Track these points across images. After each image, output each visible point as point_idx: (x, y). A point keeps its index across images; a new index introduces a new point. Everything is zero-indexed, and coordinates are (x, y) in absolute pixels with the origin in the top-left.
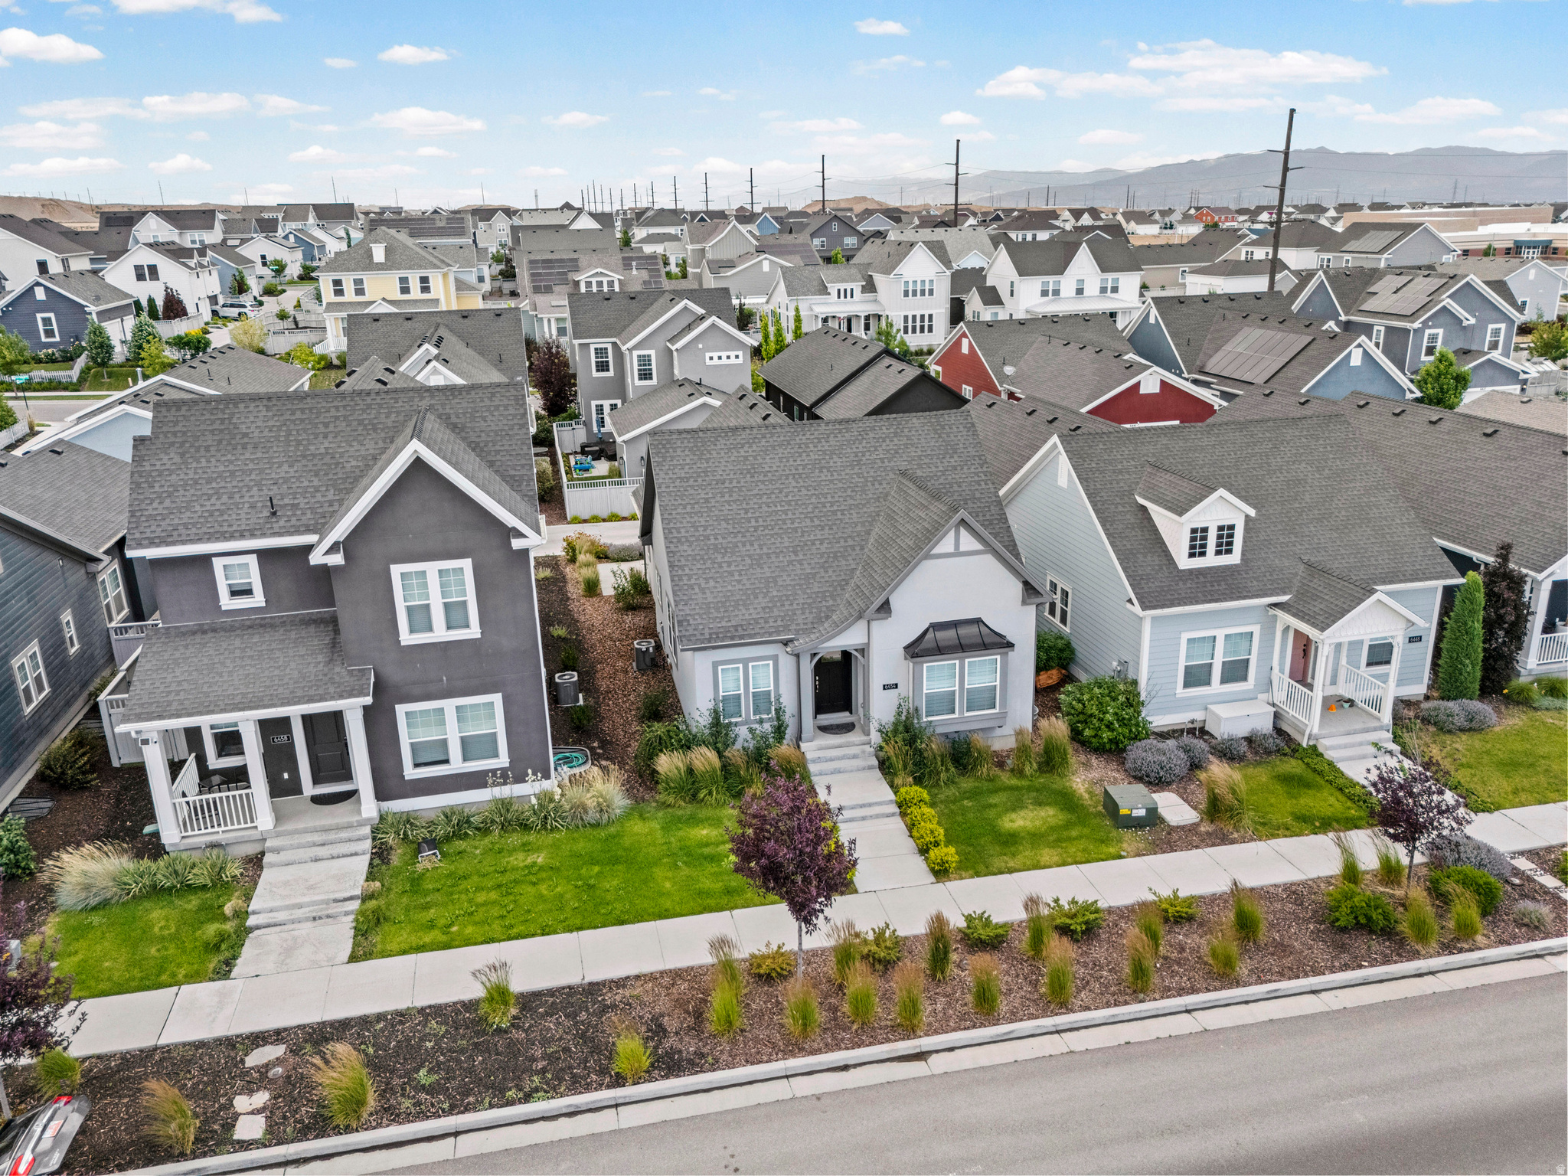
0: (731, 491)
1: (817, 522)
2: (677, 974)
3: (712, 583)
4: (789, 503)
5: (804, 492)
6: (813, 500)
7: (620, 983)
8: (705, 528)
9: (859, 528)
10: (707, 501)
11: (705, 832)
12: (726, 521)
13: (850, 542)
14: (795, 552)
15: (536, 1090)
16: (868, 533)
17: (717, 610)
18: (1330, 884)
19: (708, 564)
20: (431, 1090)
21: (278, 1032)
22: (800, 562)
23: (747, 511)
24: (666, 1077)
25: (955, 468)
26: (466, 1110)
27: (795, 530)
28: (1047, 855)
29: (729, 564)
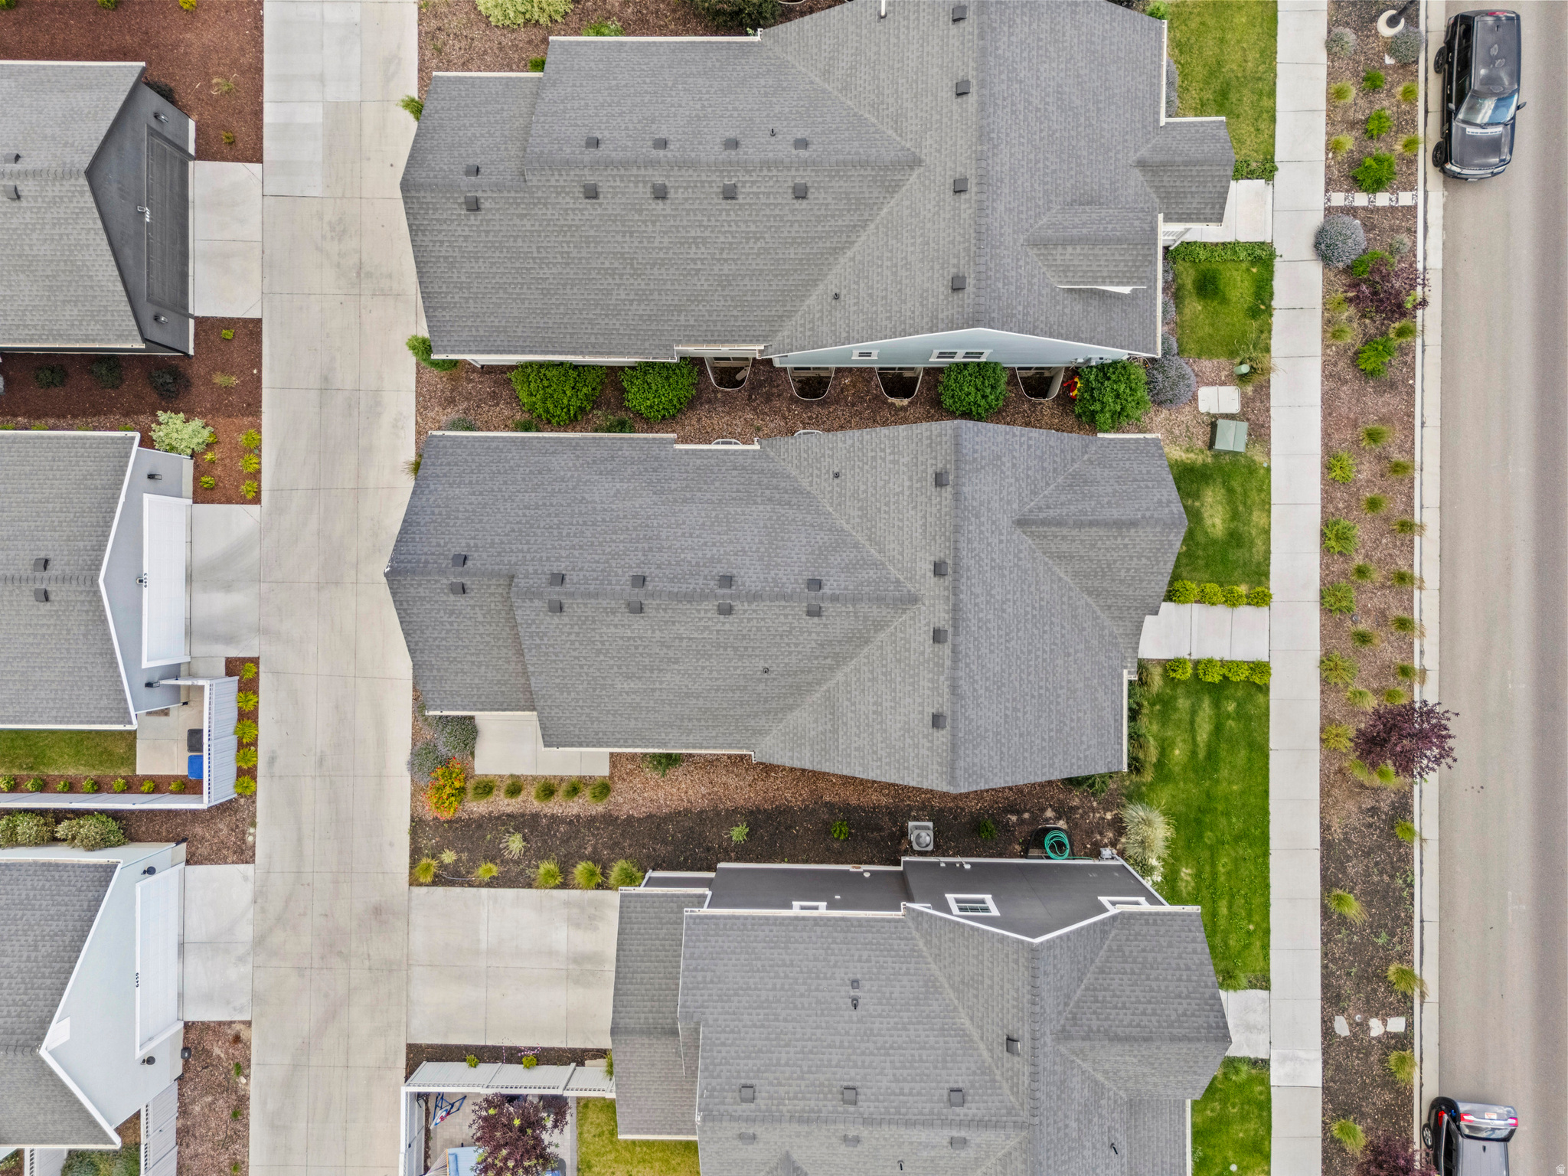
0: (1015, 709)
1: (1047, 628)
2: (1325, 793)
3: (1084, 738)
4: (1030, 652)
5: (1021, 634)
6: (1029, 626)
7: (1325, 828)
8: (1043, 739)
9: (1055, 587)
10: (1021, 735)
11: (1177, 752)
12: (1040, 717)
13: (1065, 599)
14: (1069, 655)
15: (1405, 881)
16: (1060, 579)
17: (1103, 735)
18: (1328, 346)
19: (1070, 740)
20: (1392, 934)
21: (1324, 1022)
22: (1076, 652)
23: (1033, 696)
24: (1411, 812)
25: (1014, 465)
26: (1411, 918)
27: (1052, 651)
28: (1257, 517)
29: (1072, 720)
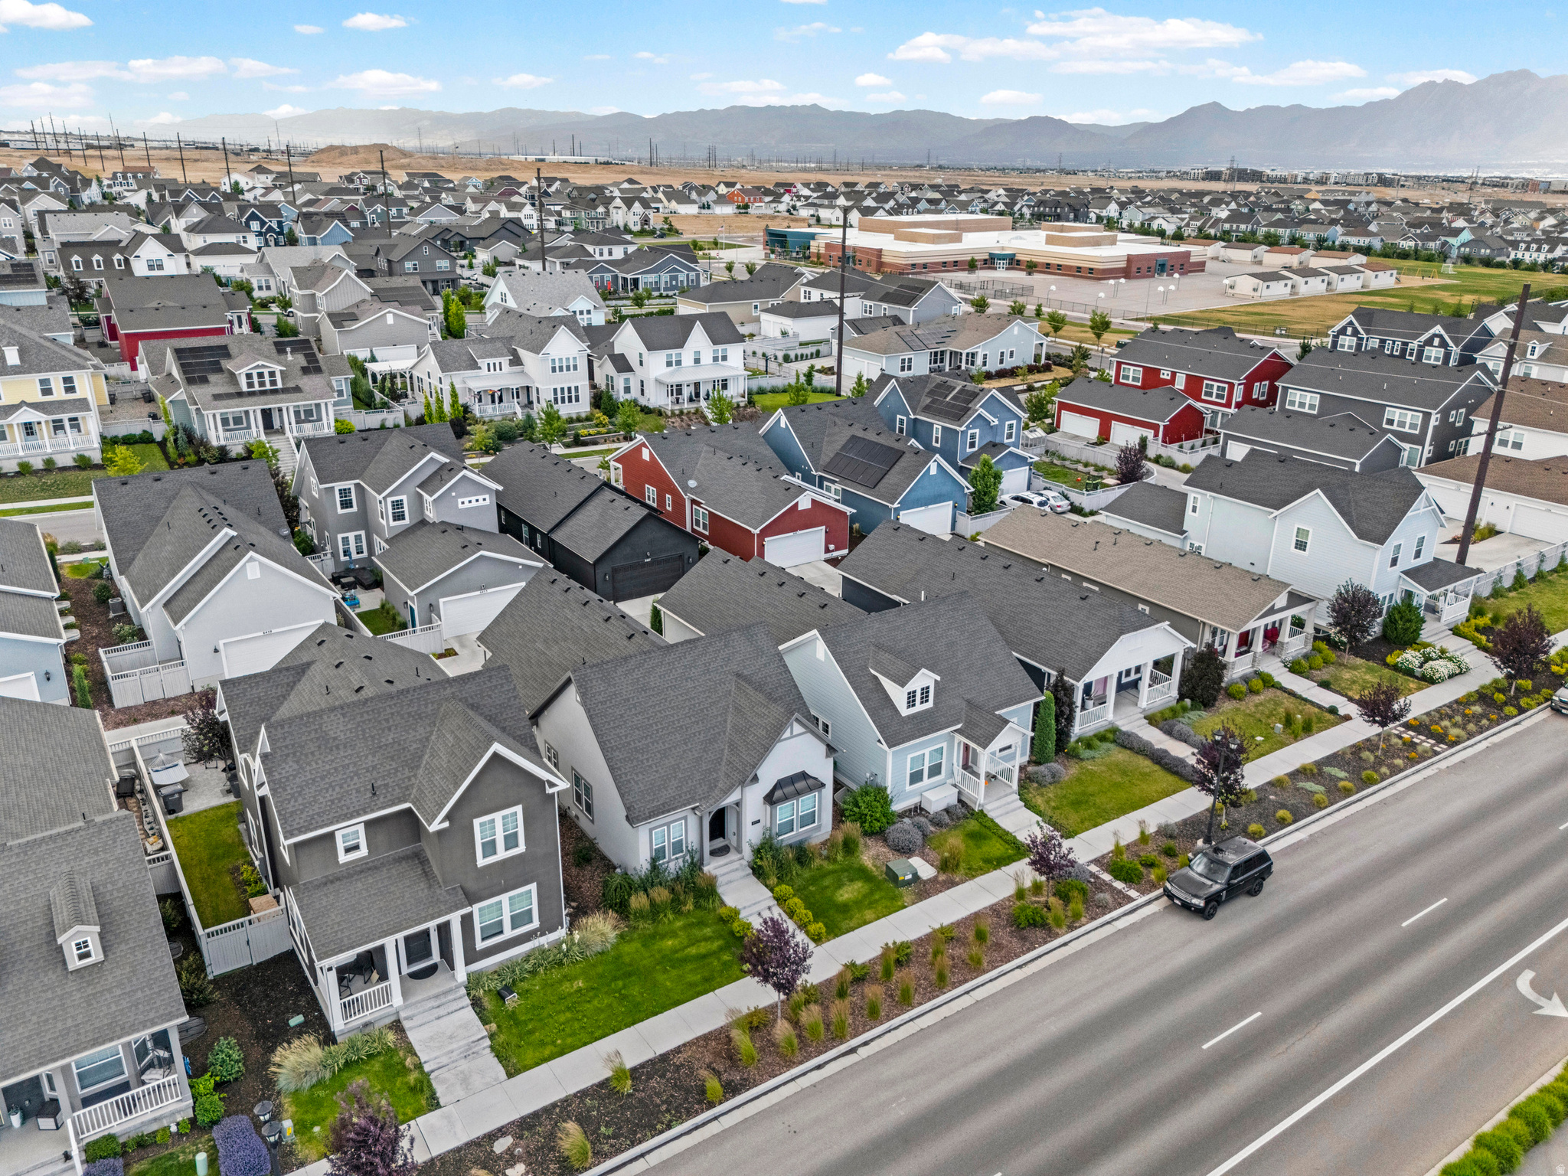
0: (635, 706)
1: (693, 719)
2: (706, 1038)
3: (641, 776)
4: (672, 708)
5: (680, 698)
6: (687, 703)
7: (678, 1050)
8: (626, 736)
9: (719, 719)
10: (622, 716)
11: (670, 943)
12: (638, 729)
13: (717, 730)
14: (686, 744)
15: (671, 1121)
16: (725, 721)
17: (649, 794)
18: (1010, 901)
19: (635, 763)
20: (615, 1136)
21: (500, 1130)
22: (690, 750)
23: (648, 719)
24: (734, 1096)
25: (765, 665)
26: (640, 1142)
27: (681, 727)
28: (869, 914)
29: (648, 760)
